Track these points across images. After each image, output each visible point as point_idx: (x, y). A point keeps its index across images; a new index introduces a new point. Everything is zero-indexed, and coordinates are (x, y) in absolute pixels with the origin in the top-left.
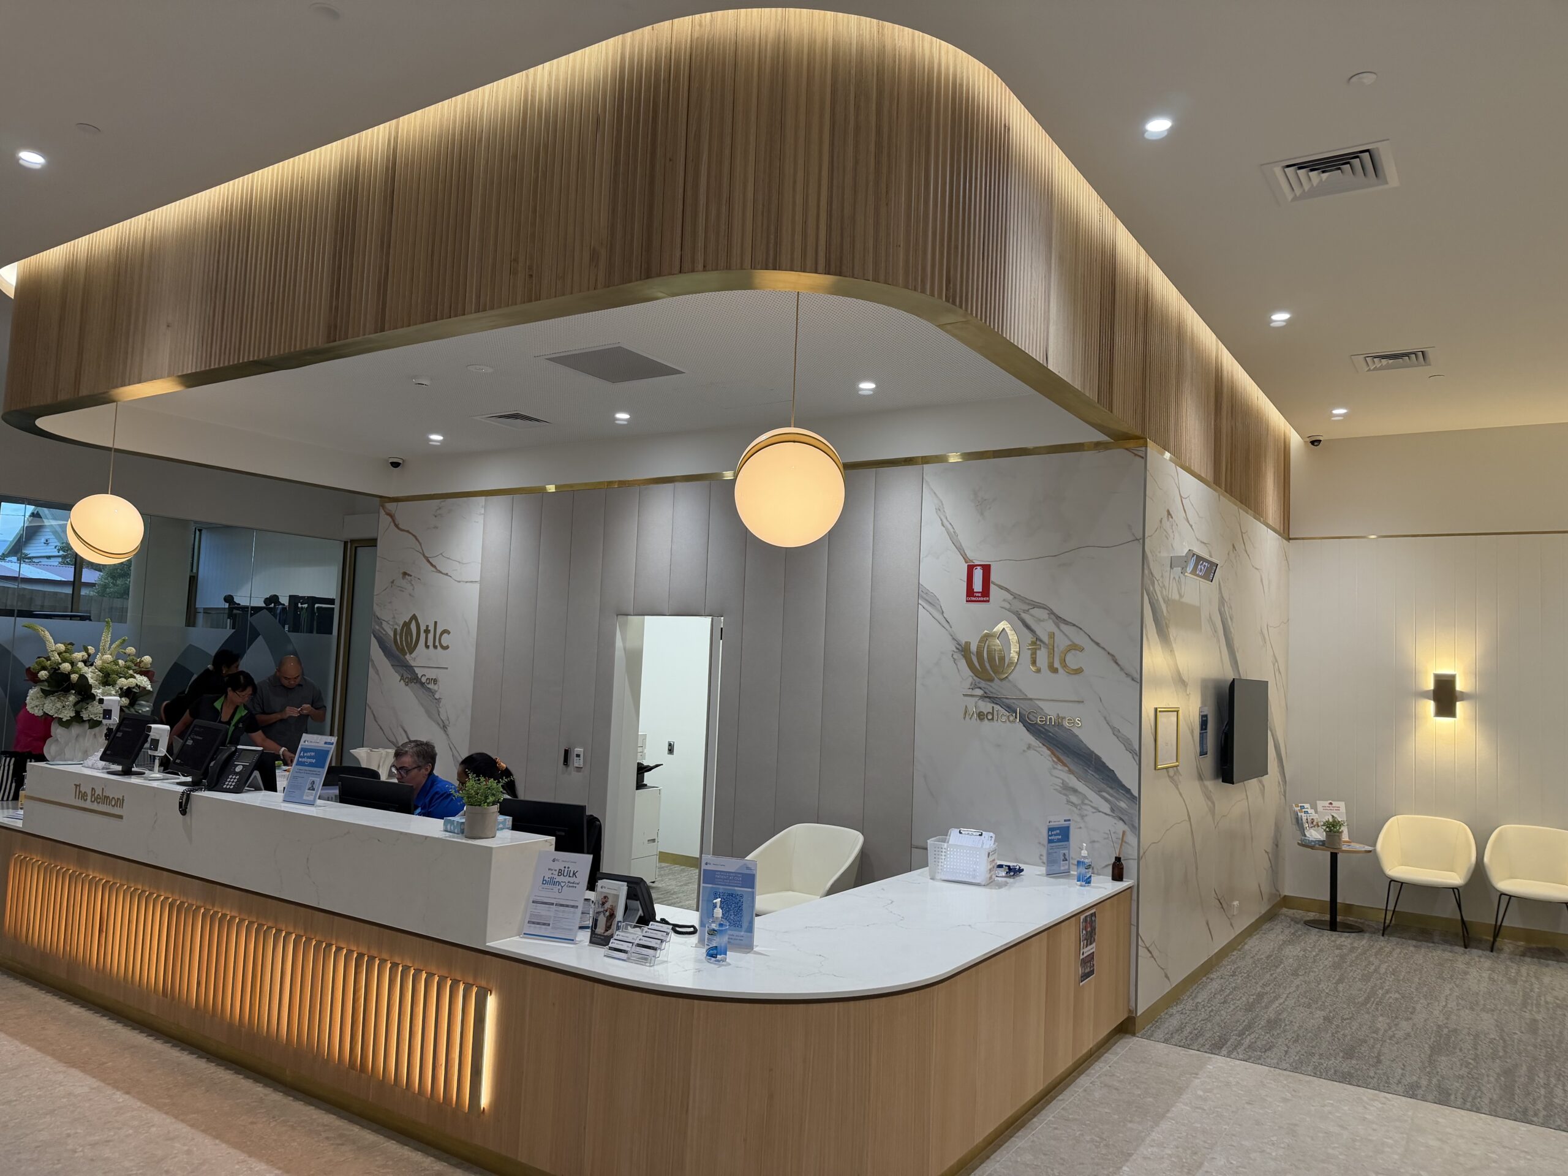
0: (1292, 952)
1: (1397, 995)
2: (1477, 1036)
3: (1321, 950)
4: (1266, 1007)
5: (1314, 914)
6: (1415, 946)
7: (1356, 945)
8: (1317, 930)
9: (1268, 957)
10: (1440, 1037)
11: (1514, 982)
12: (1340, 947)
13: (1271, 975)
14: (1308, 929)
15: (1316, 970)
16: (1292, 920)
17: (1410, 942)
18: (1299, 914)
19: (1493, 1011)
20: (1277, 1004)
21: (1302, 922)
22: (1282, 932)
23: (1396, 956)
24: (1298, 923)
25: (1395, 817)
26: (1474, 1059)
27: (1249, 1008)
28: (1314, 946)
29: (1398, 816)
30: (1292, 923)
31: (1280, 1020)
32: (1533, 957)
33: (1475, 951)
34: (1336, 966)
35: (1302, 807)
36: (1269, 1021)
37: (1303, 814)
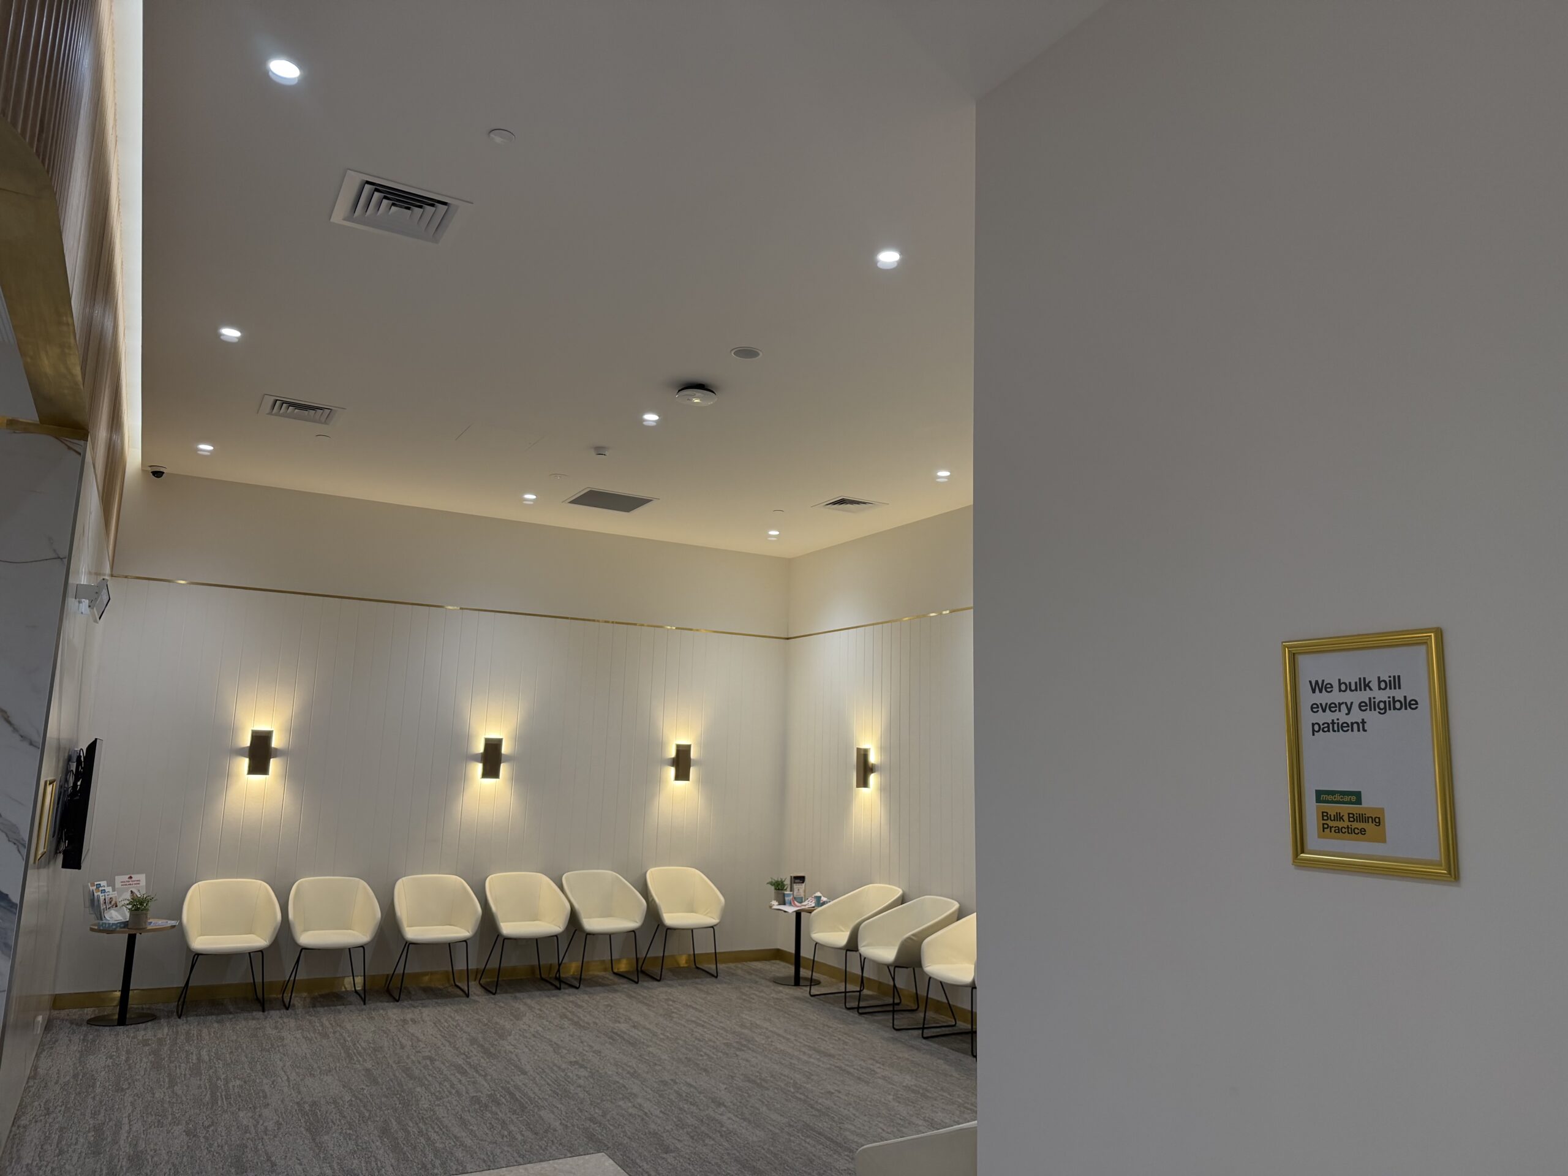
0: (97, 1062)
1: (238, 1082)
2: (335, 1102)
3: (128, 1052)
4: (115, 1142)
5: (92, 1009)
6: (218, 1022)
7: (160, 1035)
8: (108, 1028)
9: (75, 1076)
10: (308, 1115)
11: (325, 1036)
12: (145, 1043)
13: (94, 1098)
14: (98, 1030)
15: (139, 1077)
16: (72, 1023)
17: (210, 1018)
18: (75, 1013)
19: (330, 1071)
20: (124, 1134)
21: (85, 1023)
22: (70, 1041)
23: (207, 1037)
24: (81, 1025)
25: (196, 884)
26: (350, 1129)
27: (96, 1150)
28: (118, 1049)
29: (199, 883)
30: (74, 1027)
31: (142, 1152)
32: (323, 1006)
33: (272, 1012)
34: (157, 1066)
35: (99, 886)
36: (130, 1159)
37: (99, 893)
